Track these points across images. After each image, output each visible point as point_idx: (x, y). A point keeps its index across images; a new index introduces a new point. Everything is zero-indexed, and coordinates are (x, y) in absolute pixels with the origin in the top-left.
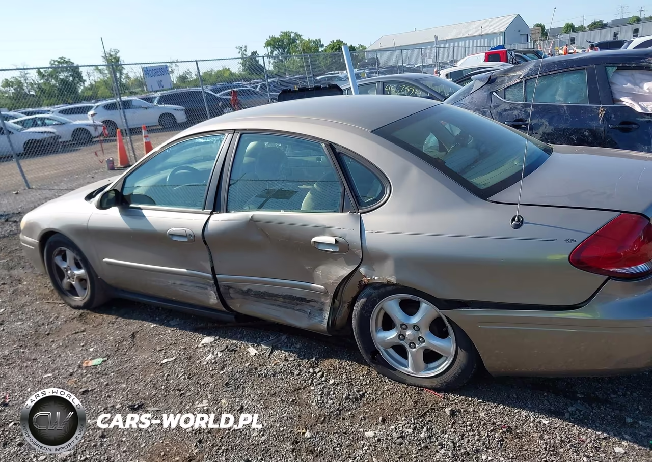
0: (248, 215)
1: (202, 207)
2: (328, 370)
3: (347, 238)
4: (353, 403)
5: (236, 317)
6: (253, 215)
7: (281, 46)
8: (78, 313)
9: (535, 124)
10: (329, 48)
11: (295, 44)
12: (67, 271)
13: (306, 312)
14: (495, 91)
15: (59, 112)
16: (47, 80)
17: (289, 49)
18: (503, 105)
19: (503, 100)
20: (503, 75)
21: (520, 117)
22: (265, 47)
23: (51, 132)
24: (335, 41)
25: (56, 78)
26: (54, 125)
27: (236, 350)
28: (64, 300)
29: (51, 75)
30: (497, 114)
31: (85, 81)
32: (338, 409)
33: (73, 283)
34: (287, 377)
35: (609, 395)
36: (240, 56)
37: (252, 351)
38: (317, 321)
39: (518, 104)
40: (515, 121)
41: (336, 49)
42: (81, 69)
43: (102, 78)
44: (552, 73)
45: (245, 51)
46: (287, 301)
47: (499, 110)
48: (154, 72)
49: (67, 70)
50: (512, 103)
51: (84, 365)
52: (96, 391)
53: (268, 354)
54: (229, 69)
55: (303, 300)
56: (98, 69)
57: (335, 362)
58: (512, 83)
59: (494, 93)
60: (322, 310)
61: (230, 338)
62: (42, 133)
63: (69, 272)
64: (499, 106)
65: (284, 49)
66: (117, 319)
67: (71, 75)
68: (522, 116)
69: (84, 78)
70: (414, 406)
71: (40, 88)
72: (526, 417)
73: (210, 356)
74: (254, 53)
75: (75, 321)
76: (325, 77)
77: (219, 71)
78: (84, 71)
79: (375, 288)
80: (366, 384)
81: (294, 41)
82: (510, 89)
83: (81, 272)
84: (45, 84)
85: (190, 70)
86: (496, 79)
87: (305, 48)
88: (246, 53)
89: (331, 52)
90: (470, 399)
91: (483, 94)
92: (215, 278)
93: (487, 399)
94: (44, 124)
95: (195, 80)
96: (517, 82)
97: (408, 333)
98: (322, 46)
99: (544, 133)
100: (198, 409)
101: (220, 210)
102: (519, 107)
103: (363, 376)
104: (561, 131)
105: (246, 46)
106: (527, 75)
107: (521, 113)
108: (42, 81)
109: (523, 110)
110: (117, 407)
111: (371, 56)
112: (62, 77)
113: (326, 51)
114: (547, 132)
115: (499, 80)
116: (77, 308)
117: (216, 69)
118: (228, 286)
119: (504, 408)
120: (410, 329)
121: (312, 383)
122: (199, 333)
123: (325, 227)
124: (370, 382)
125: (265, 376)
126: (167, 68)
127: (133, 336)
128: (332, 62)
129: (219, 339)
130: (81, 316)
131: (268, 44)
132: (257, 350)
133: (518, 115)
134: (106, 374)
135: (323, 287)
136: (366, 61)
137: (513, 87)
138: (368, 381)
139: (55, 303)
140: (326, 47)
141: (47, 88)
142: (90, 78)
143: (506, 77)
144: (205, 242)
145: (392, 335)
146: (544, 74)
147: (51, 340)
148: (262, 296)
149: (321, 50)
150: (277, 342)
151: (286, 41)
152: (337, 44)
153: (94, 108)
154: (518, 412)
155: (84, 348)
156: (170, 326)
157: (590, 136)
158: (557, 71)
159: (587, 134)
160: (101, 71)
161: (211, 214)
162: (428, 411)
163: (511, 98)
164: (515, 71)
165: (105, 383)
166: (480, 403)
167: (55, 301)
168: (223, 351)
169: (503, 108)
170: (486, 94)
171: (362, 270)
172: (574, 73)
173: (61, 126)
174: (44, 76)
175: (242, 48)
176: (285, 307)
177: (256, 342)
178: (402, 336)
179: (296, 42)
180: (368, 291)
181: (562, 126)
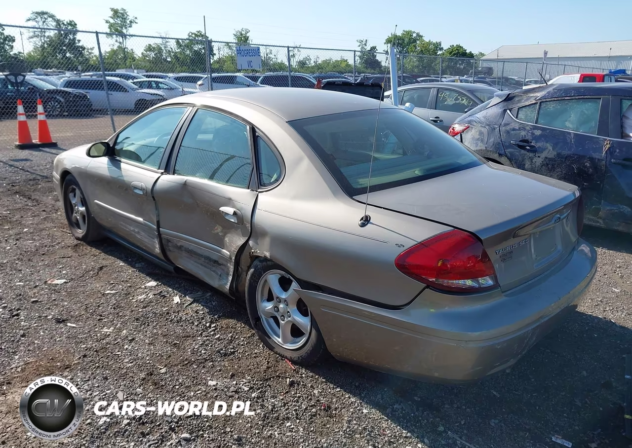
0: (184, 179)
1: (158, 167)
2: (222, 327)
3: (243, 212)
4: (221, 357)
5: (174, 269)
6: (187, 180)
7: (401, 44)
8: (76, 242)
9: (539, 147)
10: (448, 52)
11: (414, 44)
12: (75, 206)
13: (217, 274)
14: (509, 109)
15: (174, 79)
16: (183, 50)
17: (408, 48)
18: (513, 124)
19: (515, 119)
20: (522, 95)
21: (527, 138)
22: (385, 43)
23: (159, 95)
24: (455, 46)
25: (191, 49)
26: (166, 89)
27: (166, 297)
28: (71, 230)
29: (187, 46)
30: (505, 132)
31: (215, 54)
32: (205, 359)
33: (78, 217)
34: (186, 326)
35: (444, 404)
36: (359, 49)
37: (177, 299)
38: (223, 283)
39: (528, 125)
40: (520, 141)
41: (454, 54)
42: (213, 44)
43: (230, 53)
44: (568, 98)
45: (365, 45)
46: (207, 261)
47: (508, 128)
48: (246, 52)
49: (201, 42)
50: (522, 123)
51: (49, 282)
52: (43, 302)
53: (187, 305)
54: (347, 60)
55: (216, 262)
56: (228, 45)
57: (232, 322)
58: (527, 103)
59: (508, 111)
60: (228, 274)
61: (168, 286)
62: (151, 94)
63: (76, 207)
64: (509, 124)
65: (403, 48)
66: (100, 253)
67: (204, 48)
68: (529, 137)
69: (214, 52)
70: (265, 371)
71: (176, 56)
72: (352, 403)
73: (144, 296)
74: (373, 48)
75: (70, 249)
76: (428, 79)
77: (337, 61)
78: (215, 46)
79: (261, 261)
80: (242, 345)
81: (415, 41)
82: (524, 109)
83: (83, 209)
84: (181, 53)
85: (310, 57)
86: (514, 97)
87: (423, 49)
88: (365, 47)
89: (448, 56)
90: (317, 377)
91: (497, 110)
92: (159, 231)
93: (329, 380)
94: (158, 88)
95: (313, 67)
96: (532, 103)
97: (281, 306)
98: (441, 49)
99: (546, 158)
100: (103, 332)
101: (169, 172)
102: (528, 128)
103: (245, 337)
104: (562, 158)
105: (366, 40)
106: (544, 97)
107: (527, 134)
108: (179, 50)
109: (530, 132)
110: (48, 317)
111: (485, 65)
112: (196, 49)
113: (443, 55)
114: (550, 157)
115: (516, 99)
116: (78, 239)
117: (334, 59)
118: (168, 240)
119: (340, 391)
120: (282, 303)
121: (201, 334)
122: (150, 277)
123: (230, 199)
124: (247, 344)
125: (171, 321)
126: (258, 50)
127: (101, 268)
128: (448, 67)
129: (161, 285)
130: (76, 245)
131: (388, 41)
132: (181, 300)
133: (525, 135)
134: (59, 292)
135: (229, 253)
136: (480, 69)
137: (527, 107)
138: (246, 343)
139: (67, 232)
140: (445, 50)
141: (182, 57)
142: (220, 52)
143: (525, 97)
144: (153, 197)
145: (269, 306)
146: (560, 99)
147: (42, 259)
148: (191, 253)
149: (439, 52)
150: (201, 297)
151: (406, 40)
152: (457, 49)
153: (203, 79)
154: (349, 397)
155: (60, 270)
156: (133, 267)
157: (590, 167)
158: (573, 98)
159: (588, 165)
160: (230, 47)
161: (162, 174)
162: (273, 377)
163: (523, 118)
164: (535, 92)
165: (53, 299)
166: (323, 382)
167: (67, 231)
168: (156, 294)
169: (512, 127)
170: (501, 110)
171: (251, 243)
172: (590, 102)
173: (170, 91)
174: (181, 46)
175: (362, 41)
176: (205, 266)
177: (184, 292)
178: (276, 308)
179: (416, 42)
180: (256, 262)
181: (565, 152)
